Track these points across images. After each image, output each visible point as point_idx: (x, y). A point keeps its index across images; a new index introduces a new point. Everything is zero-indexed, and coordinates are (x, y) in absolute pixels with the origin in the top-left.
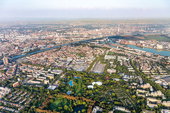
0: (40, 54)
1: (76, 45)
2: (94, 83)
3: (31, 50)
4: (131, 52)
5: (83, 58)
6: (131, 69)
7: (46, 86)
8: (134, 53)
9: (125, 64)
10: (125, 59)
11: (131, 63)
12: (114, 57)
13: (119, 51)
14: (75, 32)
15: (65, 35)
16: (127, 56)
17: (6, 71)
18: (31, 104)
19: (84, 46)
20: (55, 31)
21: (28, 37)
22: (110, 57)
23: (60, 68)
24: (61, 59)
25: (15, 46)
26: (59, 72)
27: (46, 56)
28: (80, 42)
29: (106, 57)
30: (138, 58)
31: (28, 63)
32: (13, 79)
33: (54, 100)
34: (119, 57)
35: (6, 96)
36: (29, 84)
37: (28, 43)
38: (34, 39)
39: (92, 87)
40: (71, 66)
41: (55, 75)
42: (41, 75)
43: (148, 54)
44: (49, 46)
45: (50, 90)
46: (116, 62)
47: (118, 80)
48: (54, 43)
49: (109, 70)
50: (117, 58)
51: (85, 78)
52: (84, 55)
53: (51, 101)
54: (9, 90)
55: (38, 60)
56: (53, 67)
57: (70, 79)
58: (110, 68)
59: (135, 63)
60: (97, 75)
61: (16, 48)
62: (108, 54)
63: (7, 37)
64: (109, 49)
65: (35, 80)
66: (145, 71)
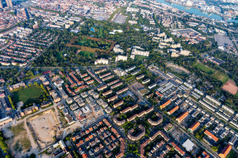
2: (115, 31)
4: (157, 7)
5: (101, 8)
6: (152, 22)
7: (68, 30)
8: (160, 8)
9: (148, 17)
10: (148, 12)
11: (153, 17)
12: (137, 10)
13: (144, 4)
16: (151, 10)
17: (15, 13)
18: (59, 41)
22: (133, 10)
23: (78, 16)
24: (76, 7)
26: (78, 20)
27: (56, 2)
29: (128, 9)
30: (162, 13)
31: (38, 7)
32: (29, 22)
33: (80, 40)
34: (142, 11)
35: (31, 35)
36: (50, 27)
39: (113, 33)
40: (89, 15)
41: (75, 22)
43: (174, 10)
45: (73, 33)
46: (138, 14)
47: (137, 30)
49: (130, 22)
50: (140, 11)
51: (106, 26)
52: (103, 5)
53: (77, 40)
54: (31, 30)
57: (91, 26)
58: (131, 20)
59: (158, 17)
60: (118, 25)
62: (131, 7)
65: (54, 24)
66: (165, 25)
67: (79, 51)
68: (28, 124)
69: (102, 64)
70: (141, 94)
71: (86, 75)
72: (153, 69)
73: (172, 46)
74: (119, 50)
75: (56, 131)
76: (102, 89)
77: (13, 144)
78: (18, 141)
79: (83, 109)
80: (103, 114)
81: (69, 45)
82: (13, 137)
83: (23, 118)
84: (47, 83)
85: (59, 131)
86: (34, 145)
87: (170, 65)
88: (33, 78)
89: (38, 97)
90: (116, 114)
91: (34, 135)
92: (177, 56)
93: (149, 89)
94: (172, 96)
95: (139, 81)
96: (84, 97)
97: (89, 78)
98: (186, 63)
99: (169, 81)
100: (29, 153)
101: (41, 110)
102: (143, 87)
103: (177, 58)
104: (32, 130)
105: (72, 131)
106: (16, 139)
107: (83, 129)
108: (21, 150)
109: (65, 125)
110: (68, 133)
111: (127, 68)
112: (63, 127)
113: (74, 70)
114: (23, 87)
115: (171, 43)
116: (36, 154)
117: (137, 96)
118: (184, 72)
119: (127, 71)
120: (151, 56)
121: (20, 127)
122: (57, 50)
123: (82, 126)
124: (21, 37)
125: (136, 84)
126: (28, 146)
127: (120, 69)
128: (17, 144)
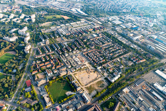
75: (91, 72)
77: (101, 89)
82: (96, 90)
83: (82, 89)
86: (100, 79)
91: (93, 81)
100: (104, 80)
104: (90, 83)
105: (90, 66)
106: (97, 88)
108: (103, 84)
109: (87, 69)
116: (104, 77)
121: (89, 88)
123: (87, 62)
126: (100, 82)
128: (100, 87)
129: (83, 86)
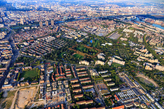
0: (74, 22)
1: (104, 19)
2: (106, 44)
3: (68, 19)
4: (151, 30)
5: (105, 28)
6: (140, 40)
7: (76, 40)
8: (154, 30)
9: (139, 37)
11: (144, 37)
12: (131, 31)
13: (140, 27)
14: (107, 8)
15: (97, 10)
16: (143, 32)
17: (52, 29)
18: (66, 46)
19: (110, 20)
20: (89, 5)
21: (67, 9)
22: (128, 31)
23: (86, 32)
24: (89, 27)
25: (58, 14)
26: (85, 34)
27: (78, 24)
28: (108, 17)
29: (125, 30)
30: (153, 34)
31: (66, 26)
32: (56, 33)
33: (79, 47)
34: (136, 32)
35: (53, 41)
36: (66, 38)
37: (67, 14)
38: (71, 11)
39: (104, 45)
40: (94, 32)
41: (82, 35)
42: (73, 34)
44: (81, 18)
45: (77, 42)
47: (125, 45)
48: (87, 16)
49: (121, 38)
50: (134, 32)
51: (101, 40)
52: (107, 27)
53: (77, 47)
54: (55, 38)
55: (72, 26)
56: (82, 31)
57: (91, 39)
58: (123, 37)
59: (148, 37)
60: (111, 40)
61: (59, 16)
62: (128, 29)
63: (52, 7)
64: (131, 25)
65: (69, 36)
66: (151, 43)
67: (75, 54)
68: (18, 92)
69: (84, 64)
70: (101, 93)
71: (69, 70)
72: (123, 76)
73: (150, 61)
74: (101, 57)
75: (29, 102)
76: (74, 82)
77: (3, 102)
78: (6, 101)
79: (53, 92)
80: (65, 100)
81: (70, 49)
82: (6, 97)
83: (18, 87)
84: (43, 70)
85: (30, 102)
86: (12, 107)
87: (140, 75)
88: (38, 65)
89: (33, 77)
90: (73, 103)
91: (17, 100)
92: (151, 69)
93: (110, 91)
94: (129, 102)
95: (105, 83)
96: (59, 84)
97: (70, 72)
98: (158, 77)
99: (133, 88)
101: (30, 86)
102: (106, 88)
103: (150, 71)
104: (18, 96)
105: (38, 105)
106: (7, 99)
107: (45, 106)
108: (4, 107)
109: (36, 99)
110: (35, 106)
111: (100, 71)
112: (35, 101)
113: (63, 65)
114: (30, 69)
115: (149, 58)
117: (97, 94)
118: (152, 84)
119: (99, 73)
120: (126, 65)
121: (13, 93)
122: (61, 51)
123: (46, 104)
124: (47, 41)
125: (101, 84)
126: (9, 106)
127: (95, 70)
128: (5, 103)
129: (20, 89)
